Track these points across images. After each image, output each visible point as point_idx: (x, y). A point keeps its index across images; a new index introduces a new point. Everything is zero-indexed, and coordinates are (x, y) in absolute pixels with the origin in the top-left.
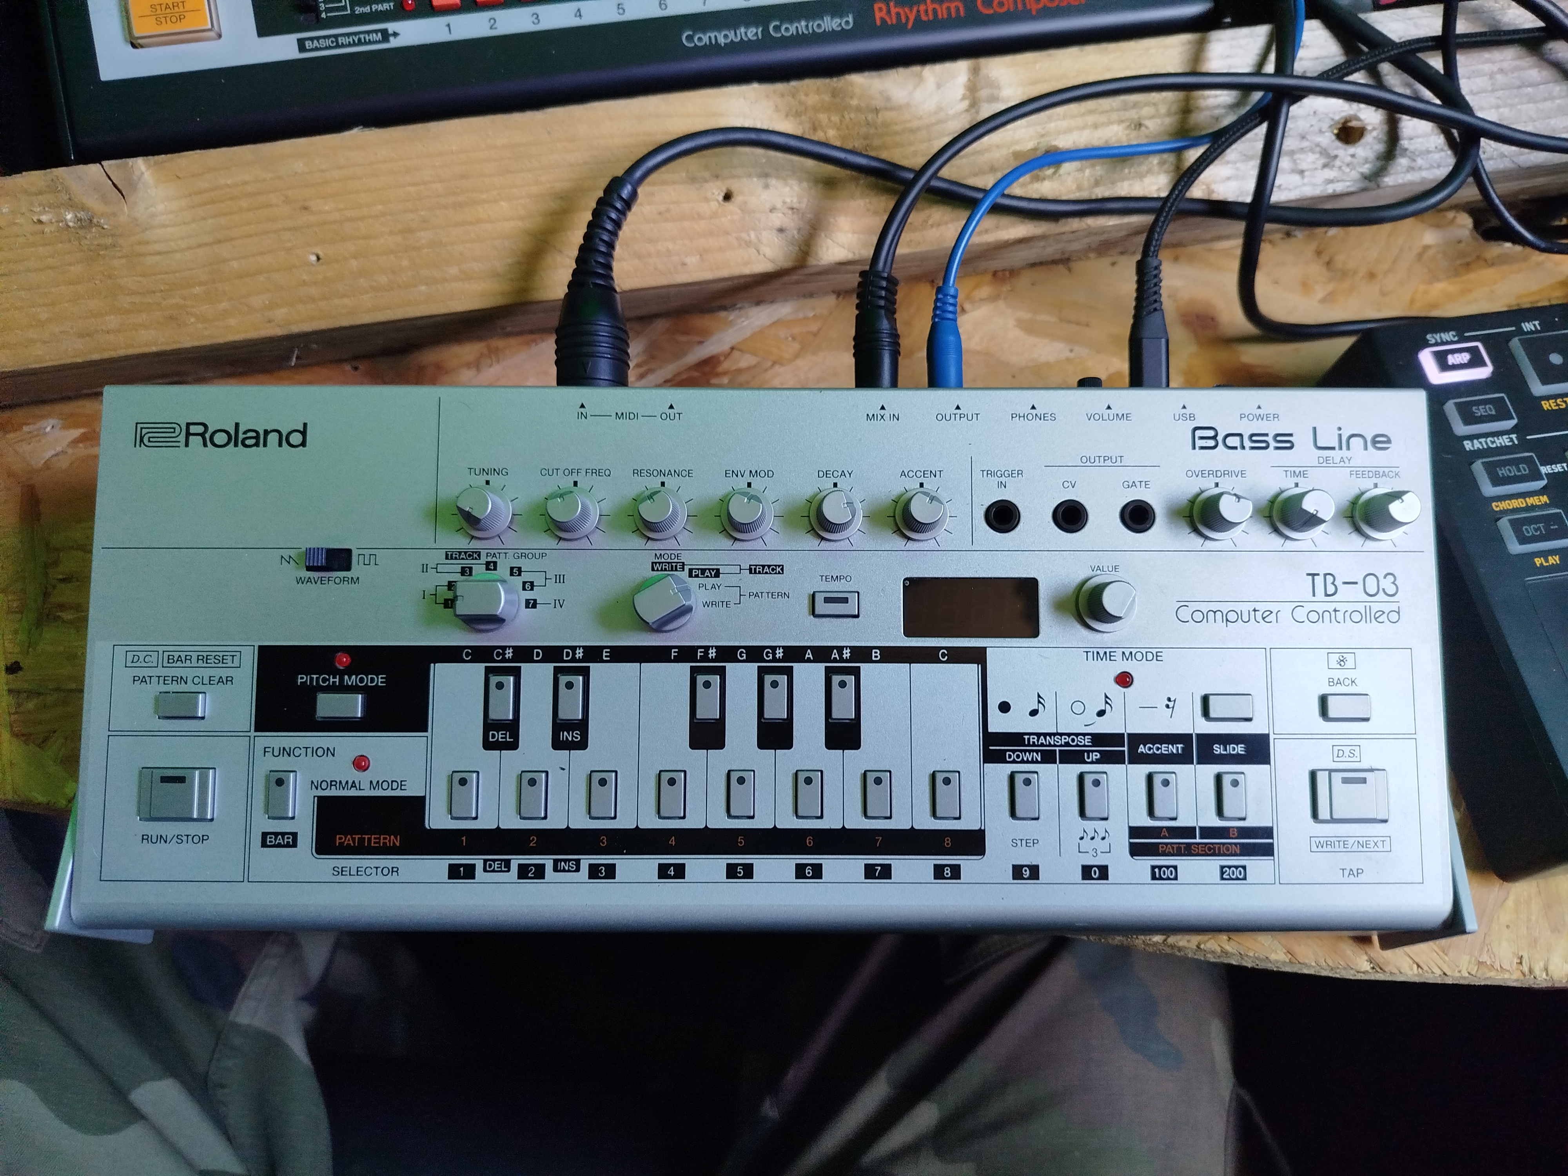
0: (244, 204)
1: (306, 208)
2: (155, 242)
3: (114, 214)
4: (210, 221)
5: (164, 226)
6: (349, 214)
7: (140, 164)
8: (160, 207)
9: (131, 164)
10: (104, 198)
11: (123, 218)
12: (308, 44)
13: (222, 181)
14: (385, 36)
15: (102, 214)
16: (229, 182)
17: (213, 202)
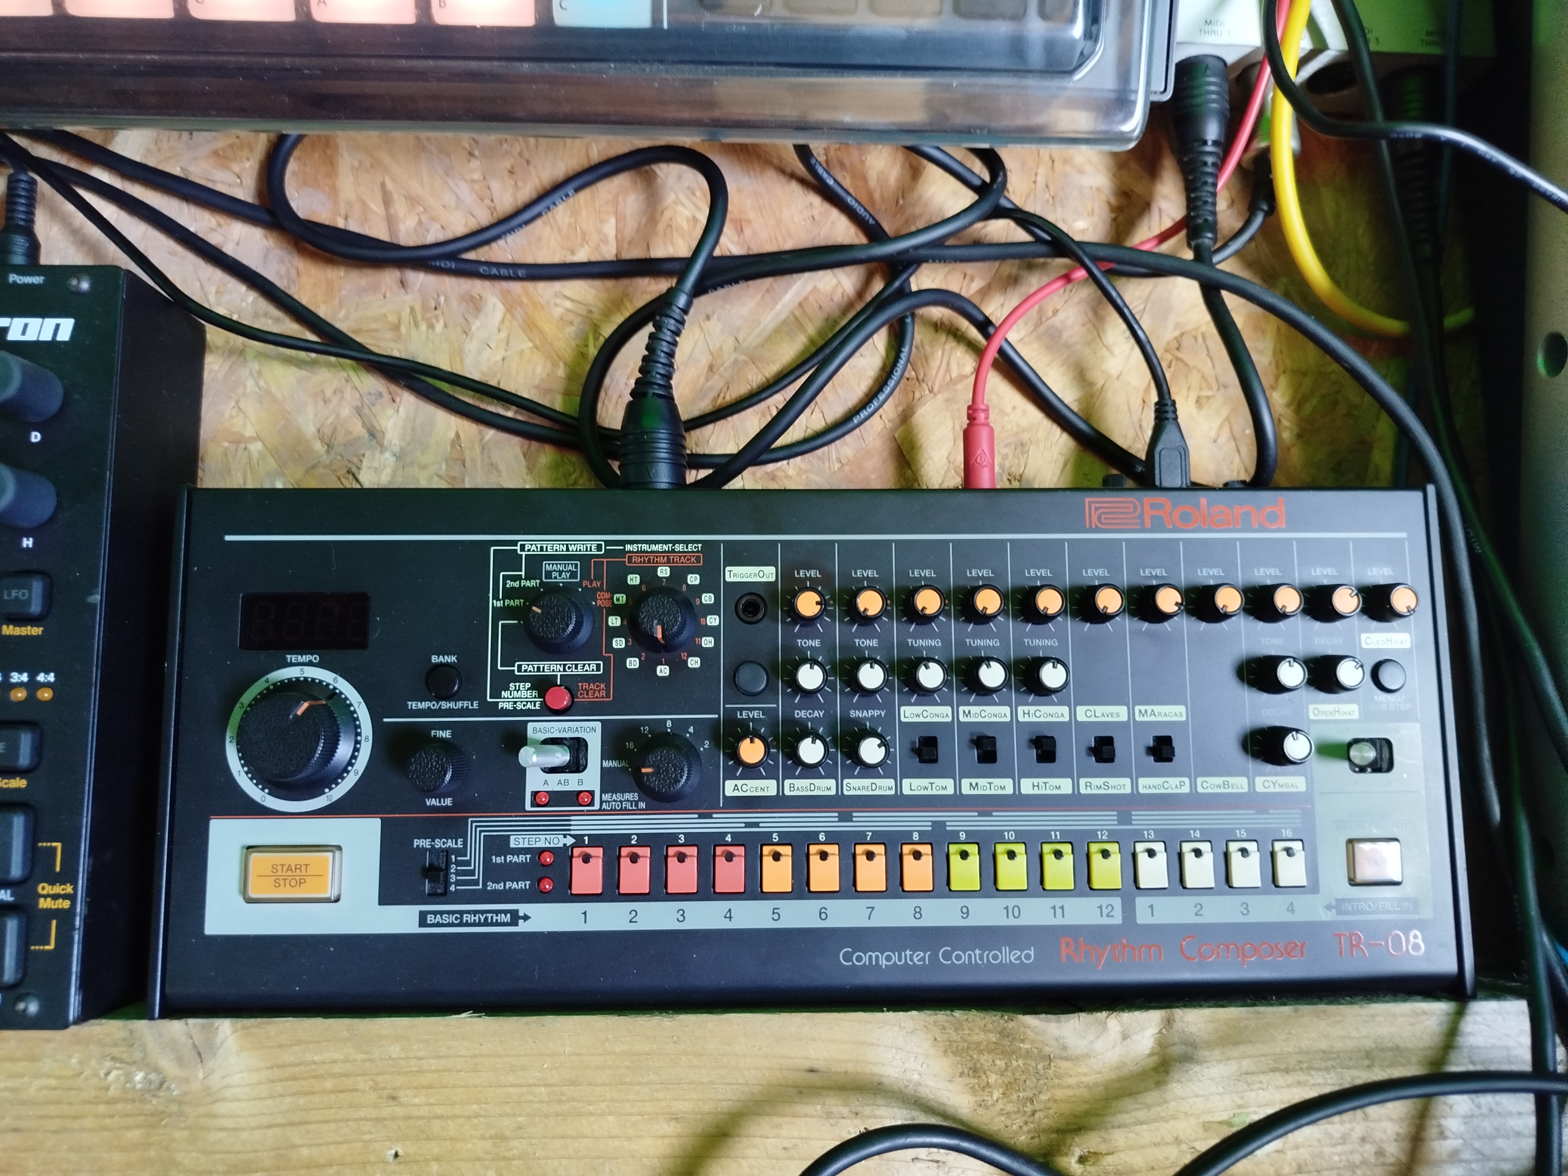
0: (328, 1084)
1: (394, 1098)
2: (224, 1116)
3: (187, 1080)
4: (288, 1100)
5: (238, 1100)
6: (439, 1110)
7: (225, 1026)
8: (237, 1079)
9: (216, 1024)
10: (180, 1060)
11: (195, 1086)
12: (430, 919)
13: (309, 1057)
14: (515, 918)
15: (174, 1078)
16: (316, 1058)
17: (295, 1078)
